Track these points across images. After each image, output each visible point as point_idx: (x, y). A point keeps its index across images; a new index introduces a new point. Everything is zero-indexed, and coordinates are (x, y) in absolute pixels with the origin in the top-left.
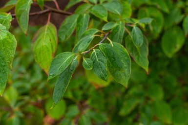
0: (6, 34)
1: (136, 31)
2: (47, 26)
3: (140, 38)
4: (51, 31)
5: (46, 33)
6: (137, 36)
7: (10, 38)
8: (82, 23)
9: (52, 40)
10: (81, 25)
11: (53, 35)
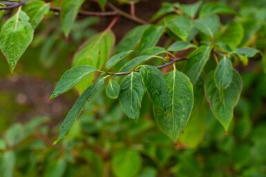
0: (23, 27)
1: (225, 64)
2: (104, 33)
3: (227, 76)
4: (106, 42)
5: (98, 42)
6: (224, 72)
7: (27, 33)
8: (151, 39)
9: (102, 53)
10: (149, 40)
11: (106, 47)
